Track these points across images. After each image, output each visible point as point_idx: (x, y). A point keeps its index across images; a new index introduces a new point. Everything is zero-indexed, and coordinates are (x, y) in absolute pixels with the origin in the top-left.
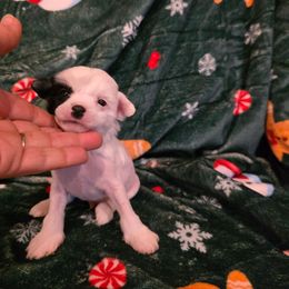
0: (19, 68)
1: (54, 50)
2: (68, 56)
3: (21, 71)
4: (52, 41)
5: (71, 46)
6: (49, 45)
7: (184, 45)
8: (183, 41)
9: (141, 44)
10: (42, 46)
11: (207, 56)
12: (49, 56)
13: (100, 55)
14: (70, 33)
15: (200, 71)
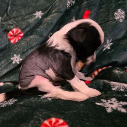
0: (11, 23)
1: (29, 14)
2: (37, 16)
3: (12, 25)
4: (28, 9)
5: (38, 11)
6: (27, 11)
7: (104, 6)
8: (103, 4)
9: (77, 8)
10: (23, 11)
11: (119, 10)
12: (27, 17)
13: (53, 11)
14: (38, 4)
15: (116, 19)
